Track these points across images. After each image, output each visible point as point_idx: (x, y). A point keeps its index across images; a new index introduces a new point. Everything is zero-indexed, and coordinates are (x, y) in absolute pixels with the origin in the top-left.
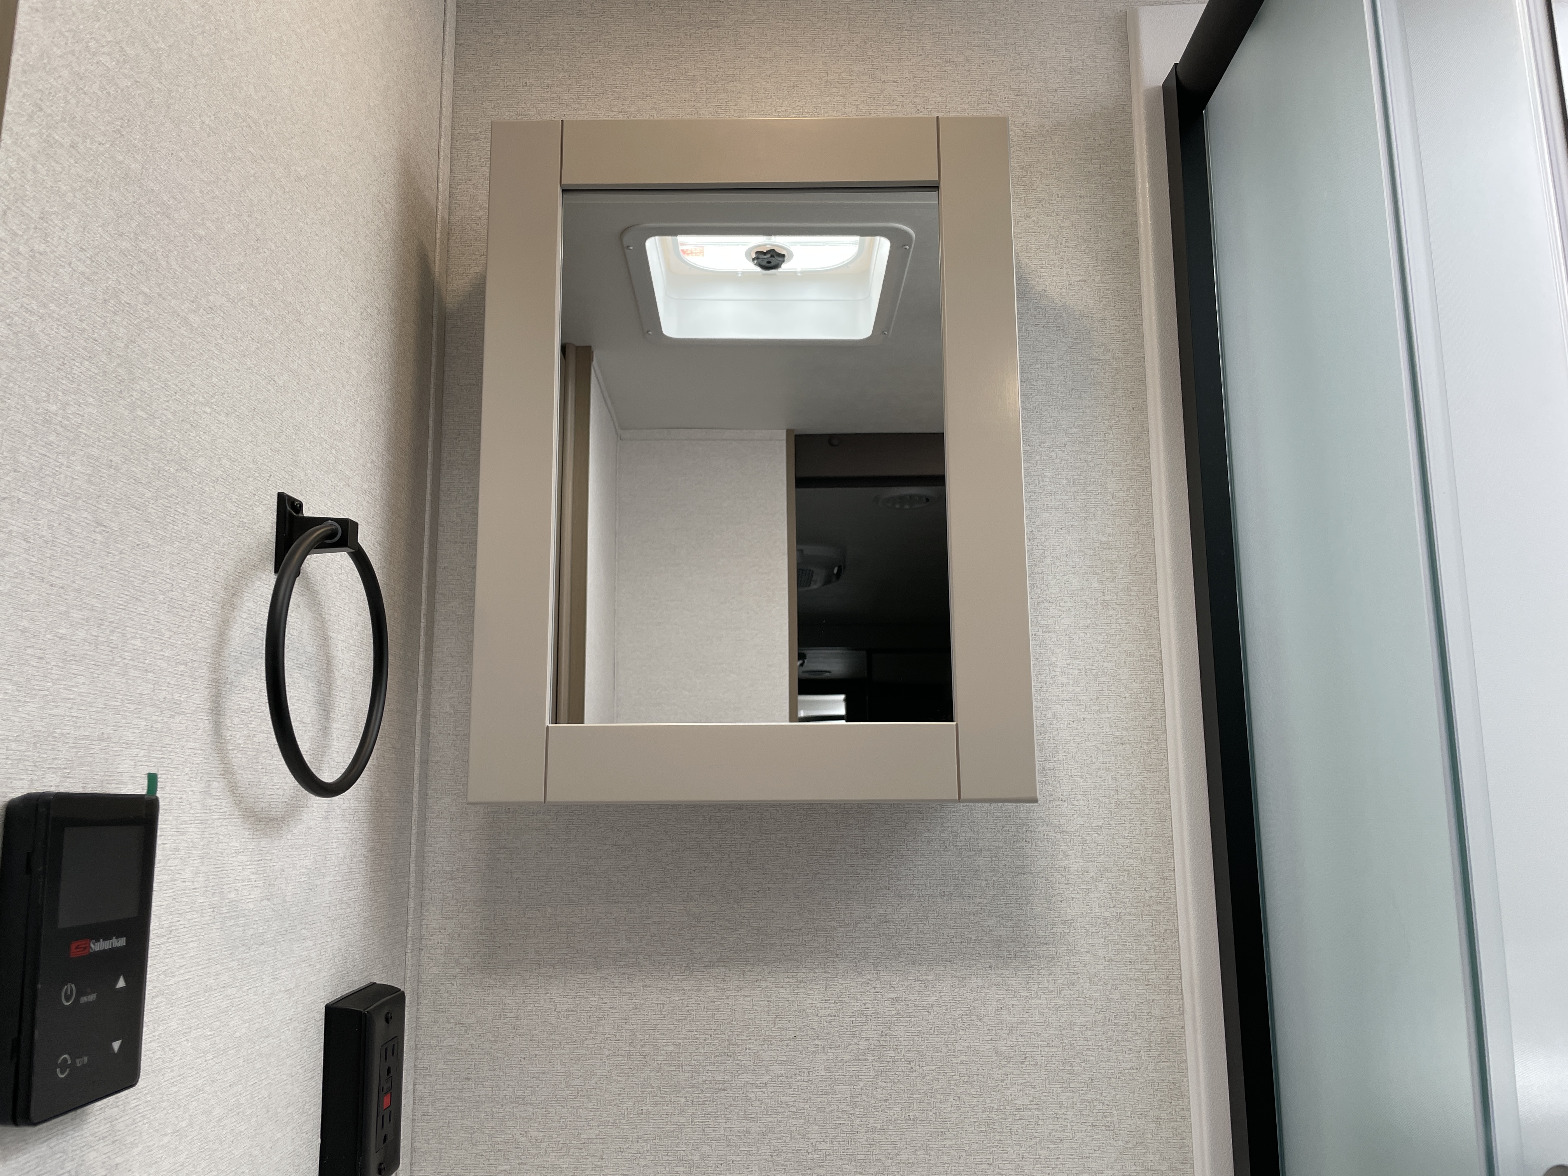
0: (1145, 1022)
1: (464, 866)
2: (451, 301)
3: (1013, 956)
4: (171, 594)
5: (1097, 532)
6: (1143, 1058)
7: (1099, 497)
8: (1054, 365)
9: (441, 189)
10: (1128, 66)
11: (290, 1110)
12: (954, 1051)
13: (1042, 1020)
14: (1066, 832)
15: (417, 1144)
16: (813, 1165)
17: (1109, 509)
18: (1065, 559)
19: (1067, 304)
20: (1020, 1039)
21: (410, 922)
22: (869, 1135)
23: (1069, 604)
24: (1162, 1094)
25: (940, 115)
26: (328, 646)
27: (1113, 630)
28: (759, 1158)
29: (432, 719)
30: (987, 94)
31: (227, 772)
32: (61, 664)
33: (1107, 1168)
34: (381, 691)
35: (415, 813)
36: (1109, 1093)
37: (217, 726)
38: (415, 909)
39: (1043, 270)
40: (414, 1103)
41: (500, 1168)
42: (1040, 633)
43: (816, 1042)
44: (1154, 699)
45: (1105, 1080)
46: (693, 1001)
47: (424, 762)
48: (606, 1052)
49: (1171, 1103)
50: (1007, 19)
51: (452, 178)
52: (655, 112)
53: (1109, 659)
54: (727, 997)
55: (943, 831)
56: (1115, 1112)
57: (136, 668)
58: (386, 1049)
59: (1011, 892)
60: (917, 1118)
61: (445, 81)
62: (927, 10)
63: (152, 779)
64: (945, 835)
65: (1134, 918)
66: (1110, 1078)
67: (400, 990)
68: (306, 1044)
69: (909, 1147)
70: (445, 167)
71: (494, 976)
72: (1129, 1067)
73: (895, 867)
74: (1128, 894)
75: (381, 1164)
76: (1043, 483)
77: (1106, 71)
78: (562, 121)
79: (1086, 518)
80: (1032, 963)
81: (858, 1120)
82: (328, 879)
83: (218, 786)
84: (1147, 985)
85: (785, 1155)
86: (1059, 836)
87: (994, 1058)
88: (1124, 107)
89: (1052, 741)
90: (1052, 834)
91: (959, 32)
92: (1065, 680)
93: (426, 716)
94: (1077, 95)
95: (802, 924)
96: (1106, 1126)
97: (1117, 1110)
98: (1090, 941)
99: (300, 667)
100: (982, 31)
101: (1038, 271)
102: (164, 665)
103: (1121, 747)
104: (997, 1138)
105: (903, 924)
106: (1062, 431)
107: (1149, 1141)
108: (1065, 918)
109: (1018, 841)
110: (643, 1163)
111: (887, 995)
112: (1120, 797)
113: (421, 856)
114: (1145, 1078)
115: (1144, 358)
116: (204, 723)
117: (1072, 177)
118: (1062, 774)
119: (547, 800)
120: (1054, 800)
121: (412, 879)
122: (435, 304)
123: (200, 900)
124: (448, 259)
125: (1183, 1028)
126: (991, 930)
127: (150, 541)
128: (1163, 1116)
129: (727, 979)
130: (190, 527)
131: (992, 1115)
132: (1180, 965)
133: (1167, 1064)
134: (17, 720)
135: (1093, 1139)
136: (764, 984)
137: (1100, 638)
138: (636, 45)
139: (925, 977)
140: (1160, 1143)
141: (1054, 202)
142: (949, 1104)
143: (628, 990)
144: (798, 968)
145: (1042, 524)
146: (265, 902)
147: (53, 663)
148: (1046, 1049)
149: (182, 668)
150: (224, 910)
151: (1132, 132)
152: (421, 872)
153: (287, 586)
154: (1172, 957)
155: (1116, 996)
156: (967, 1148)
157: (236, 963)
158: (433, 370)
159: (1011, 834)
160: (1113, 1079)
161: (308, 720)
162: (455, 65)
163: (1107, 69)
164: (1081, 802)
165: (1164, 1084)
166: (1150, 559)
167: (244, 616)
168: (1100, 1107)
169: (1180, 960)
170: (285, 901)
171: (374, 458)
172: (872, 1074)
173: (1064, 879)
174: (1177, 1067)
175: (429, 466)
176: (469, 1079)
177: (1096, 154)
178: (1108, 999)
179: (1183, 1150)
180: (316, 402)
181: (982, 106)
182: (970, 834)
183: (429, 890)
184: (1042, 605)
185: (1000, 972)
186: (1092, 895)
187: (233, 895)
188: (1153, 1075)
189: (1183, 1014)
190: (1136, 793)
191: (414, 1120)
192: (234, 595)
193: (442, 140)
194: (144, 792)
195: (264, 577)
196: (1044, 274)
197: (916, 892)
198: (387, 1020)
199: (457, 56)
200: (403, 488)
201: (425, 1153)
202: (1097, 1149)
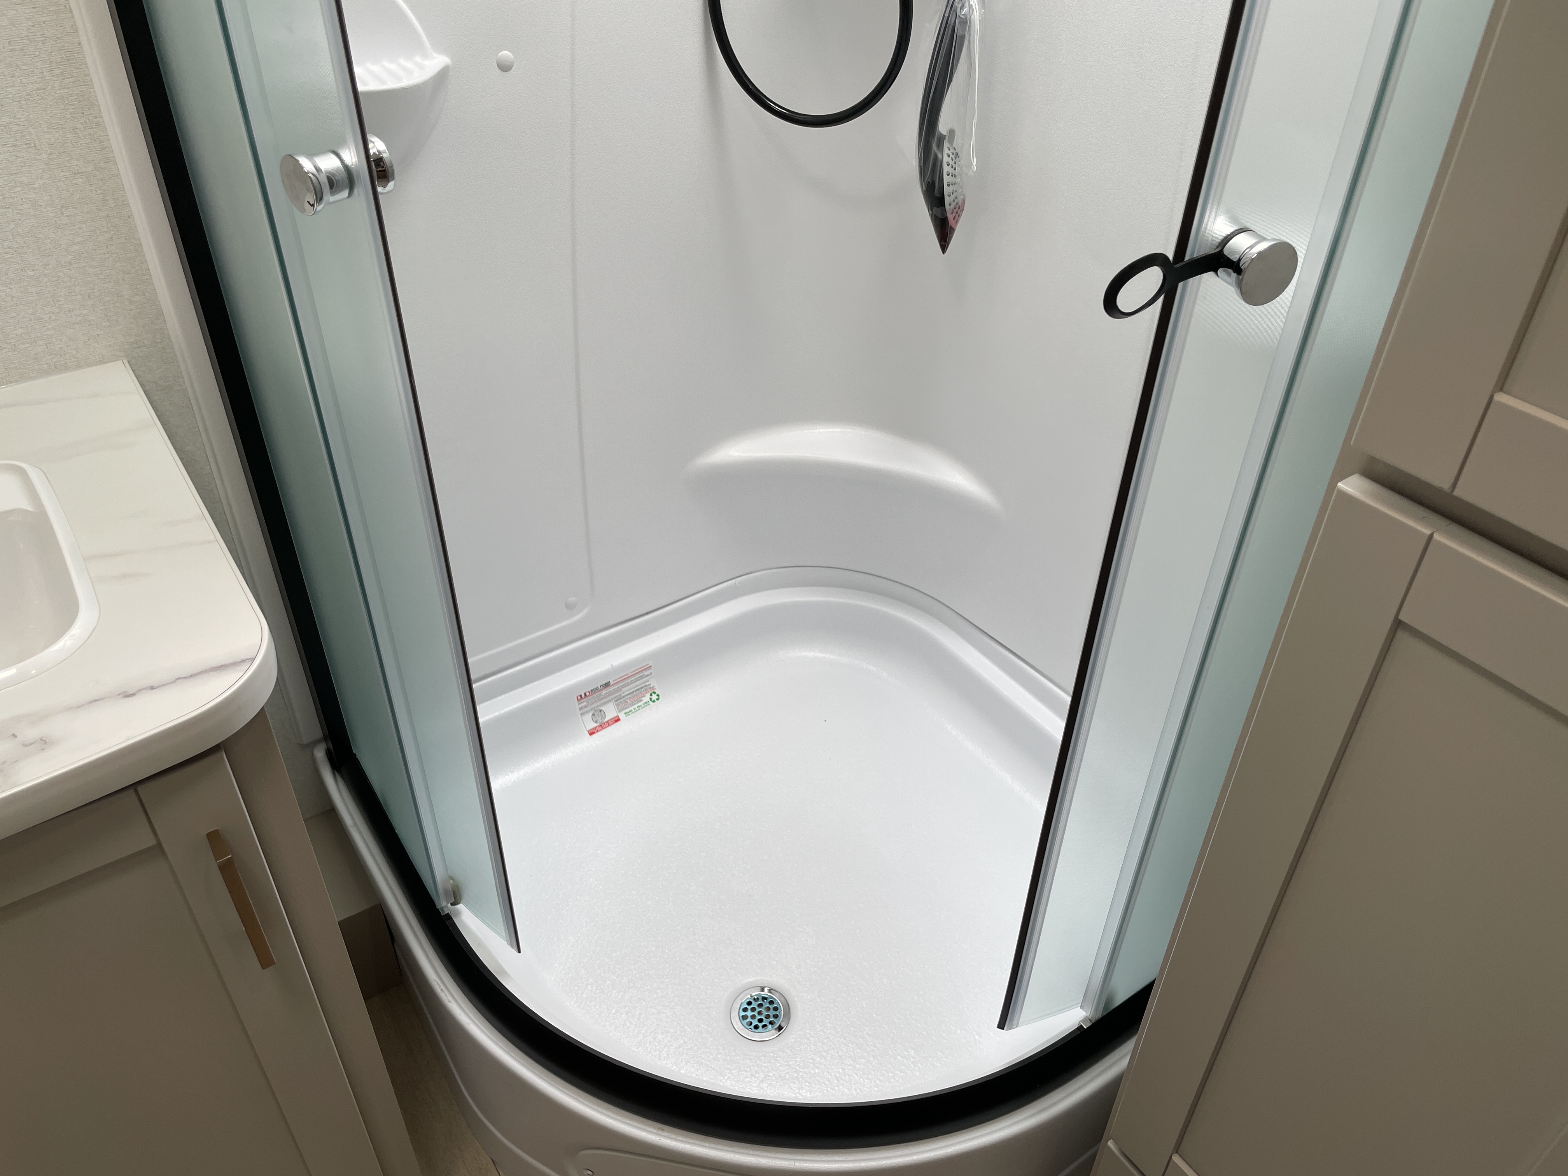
0: (40, 44)
6: (47, 78)
24: (73, 107)
33: (37, 178)
36: (22, 115)
45: (15, 103)
49: (83, 113)
56: (32, 130)
66: (19, 101)
72: (35, 88)
96: (26, 144)
97: (33, 128)
107: (70, 149)
114: (53, 96)
125: (80, 44)
128: (79, 126)
133: (72, 80)
140: (81, 149)
160: (23, 102)
165: (73, 98)
168: (16, 128)
174: (82, 81)
179: (104, 152)
188: (60, 91)
189: (76, 31)
202: (23, 165)
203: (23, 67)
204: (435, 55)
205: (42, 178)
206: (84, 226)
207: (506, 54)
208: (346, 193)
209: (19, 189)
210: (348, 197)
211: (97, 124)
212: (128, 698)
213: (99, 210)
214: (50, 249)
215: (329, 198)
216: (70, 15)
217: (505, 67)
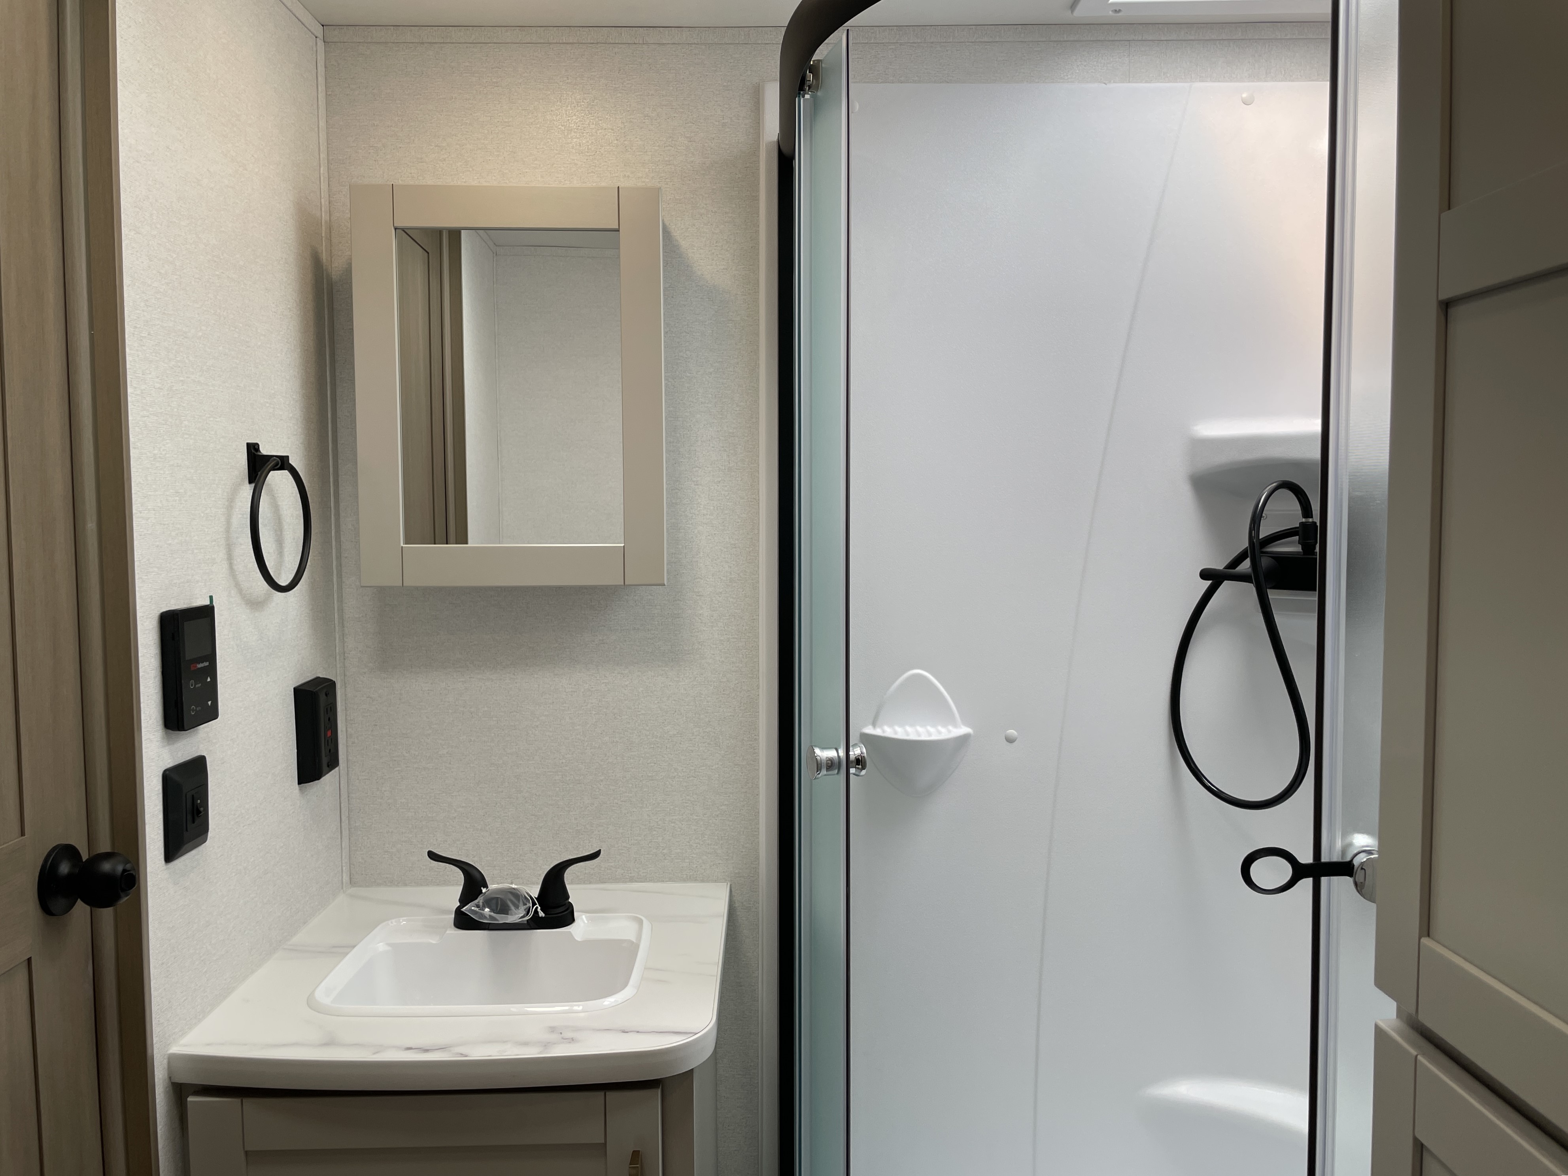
0: (739, 693)
1: (366, 614)
2: (335, 274)
3: (671, 660)
4: (206, 512)
5: (727, 427)
6: (737, 711)
7: (730, 405)
8: (706, 323)
9: (323, 203)
10: (759, 123)
11: (280, 735)
12: (638, 708)
13: (685, 692)
14: (702, 595)
15: (350, 758)
16: (563, 765)
17: (734, 413)
18: (708, 442)
19: (715, 284)
20: (673, 702)
21: (337, 644)
22: (592, 750)
23: (710, 469)
24: (746, 728)
25: (621, 185)
26: (279, 510)
27: (733, 484)
28: (533, 762)
29: (341, 533)
30: (671, 140)
31: (237, 585)
32: (171, 556)
34: (308, 536)
35: (335, 586)
36: (718, 728)
37: (231, 565)
38: (339, 638)
39: (702, 261)
40: (347, 738)
41: (396, 769)
42: (693, 485)
43: (564, 705)
44: (754, 523)
45: (717, 722)
46: (498, 685)
47: (339, 558)
48: (450, 711)
49: (749, 732)
50: (684, 87)
51: (330, 190)
52: (458, 146)
53: (730, 500)
54: (516, 683)
55: (635, 596)
57: (196, 549)
58: (327, 709)
59: (671, 627)
60: (618, 742)
61: (320, 126)
62: (633, 78)
63: (211, 598)
64: (636, 598)
65: (736, 640)
67: (332, 680)
68: (285, 706)
69: (613, 756)
70: (325, 186)
71: (386, 673)
72: (729, 715)
73: (609, 615)
74: (733, 627)
75: (328, 763)
76: (698, 397)
77: (745, 126)
78: (393, 184)
79: (721, 418)
80: (681, 663)
81: (587, 743)
82: (289, 627)
83: (234, 592)
84: (741, 674)
85: (547, 761)
86: (698, 598)
87: (660, 712)
88: (755, 152)
89: (697, 547)
90: (695, 596)
91: (653, 95)
92: (705, 512)
93: (338, 531)
94: (727, 142)
95: (557, 645)
96: (716, 744)
97: (722, 736)
98: (712, 652)
99: (265, 526)
100: (668, 95)
101: (699, 261)
102: (207, 544)
103: (734, 549)
104: (659, 750)
105: (612, 644)
106: (710, 365)
107: (737, 751)
108: (699, 641)
109: (676, 600)
110: (472, 765)
111: (603, 681)
112: (732, 576)
113: (341, 610)
114: (737, 720)
115: (759, 320)
116: (225, 565)
117: (721, 199)
118: (702, 564)
119: (404, 585)
120: (697, 578)
121: (336, 622)
122: (325, 280)
123: (232, 643)
124: (331, 245)
125: (758, 695)
126: (660, 647)
127: (196, 492)
128: (745, 738)
129: (516, 674)
130: (210, 478)
131: (657, 740)
132: (758, 664)
133: (749, 714)
134: (159, 581)
135: (709, 750)
136: (536, 676)
137: (726, 489)
138: (445, 98)
139: (623, 672)
140: (743, 752)
141: (710, 216)
142: (635, 735)
143: (461, 680)
144: (555, 667)
145: (697, 421)
146: (260, 642)
147: (168, 556)
148: (687, 707)
149: (214, 543)
150: (242, 646)
151: (759, 170)
152: (341, 618)
153: (258, 496)
154: (755, 660)
155: (725, 680)
156: (643, 756)
157: (249, 670)
158: (326, 323)
159: (672, 597)
160: (720, 721)
161: (271, 551)
162: (326, 110)
163: (745, 124)
164: (711, 579)
165: (747, 723)
166: (756, 443)
167: (237, 510)
168: (713, 734)
169: (758, 662)
170: (269, 640)
171: (294, 397)
172: (594, 720)
173: (700, 620)
174: (754, 715)
175: (328, 384)
176: (376, 725)
177: (737, 184)
178: (720, 682)
179: (755, 755)
180: (260, 385)
181: (667, 148)
182: (650, 597)
183: (347, 627)
184: (694, 470)
185: (664, 668)
186: (714, 629)
187: (245, 639)
188: (741, 719)
189: (759, 688)
190: (741, 574)
191: (347, 746)
192: (231, 502)
193: (322, 169)
194: (209, 603)
195: (244, 488)
196: (703, 264)
197: (619, 628)
198: (326, 695)
199: (328, 104)
200: (313, 405)
201: (355, 762)
202: (710, 755)
203: (726, 704)
204: (962, 727)
205: (718, 764)
206: (731, 795)
207: (1012, 732)
208: (836, 771)
209: (704, 768)
210: (838, 773)
211: (756, 739)
212: (624, 1033)
213: (742, 788)
214: (710, 805)
215: (824, 772)
216: (758, 680)
217: (1010, 740)
